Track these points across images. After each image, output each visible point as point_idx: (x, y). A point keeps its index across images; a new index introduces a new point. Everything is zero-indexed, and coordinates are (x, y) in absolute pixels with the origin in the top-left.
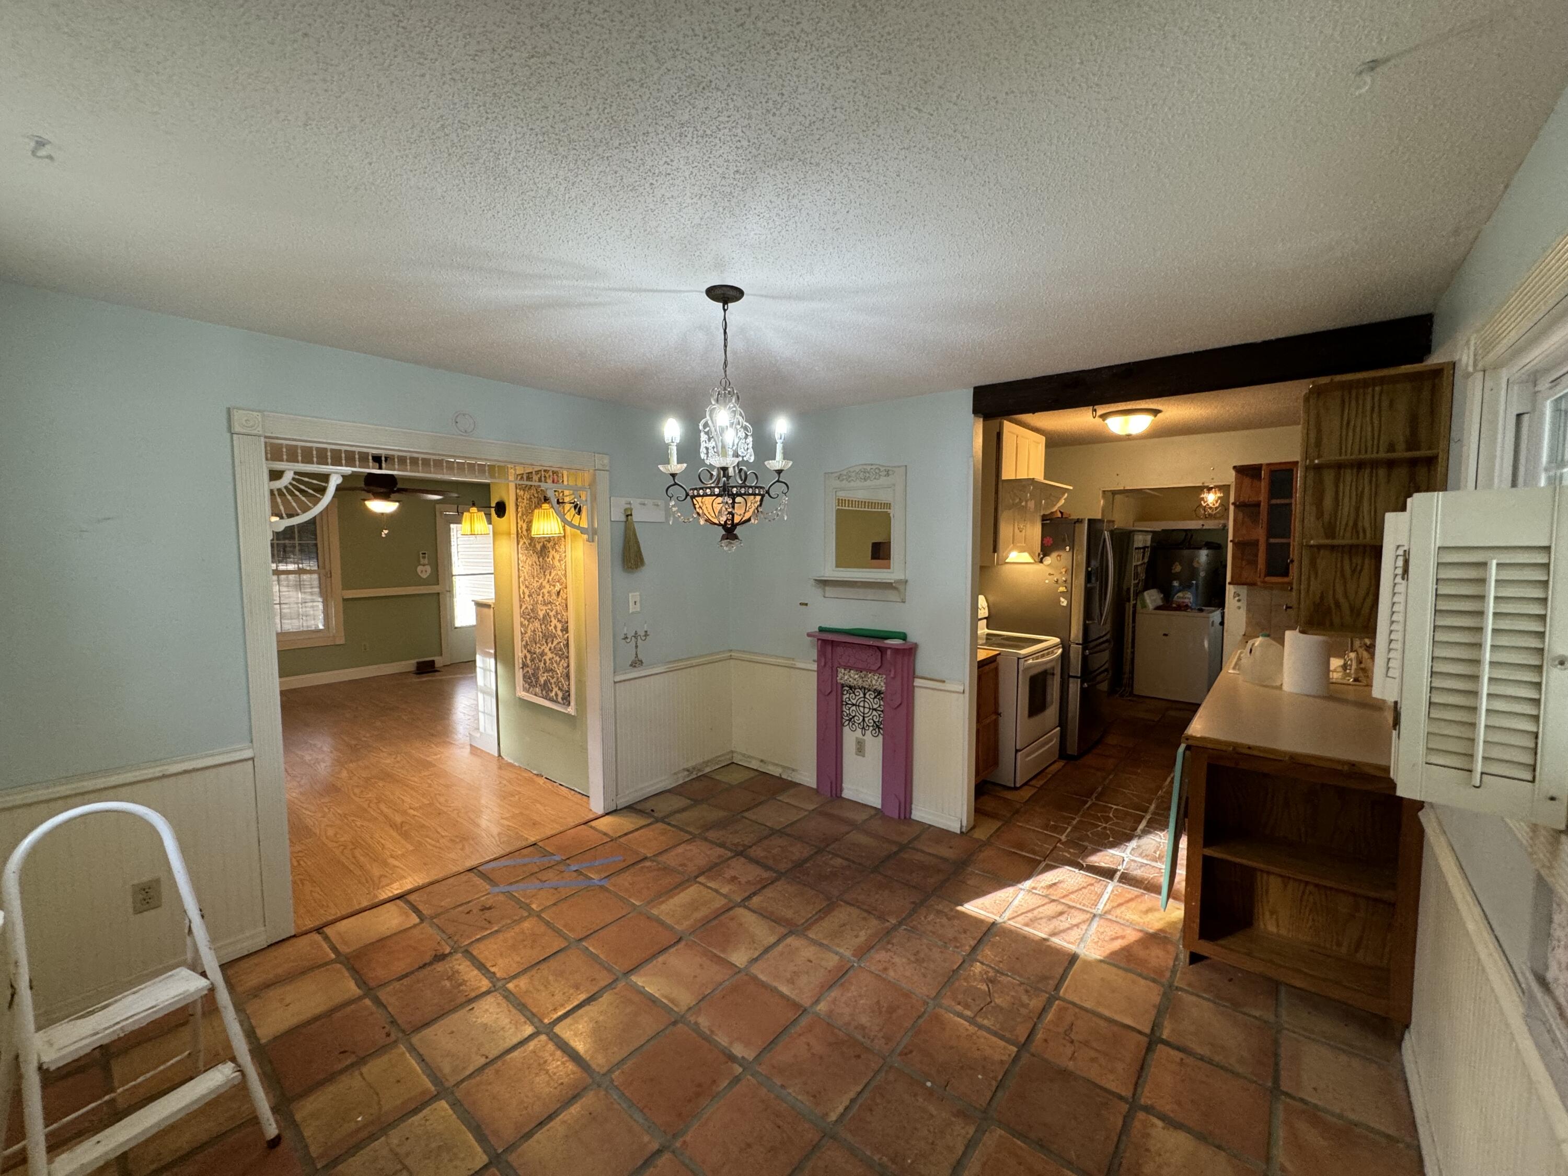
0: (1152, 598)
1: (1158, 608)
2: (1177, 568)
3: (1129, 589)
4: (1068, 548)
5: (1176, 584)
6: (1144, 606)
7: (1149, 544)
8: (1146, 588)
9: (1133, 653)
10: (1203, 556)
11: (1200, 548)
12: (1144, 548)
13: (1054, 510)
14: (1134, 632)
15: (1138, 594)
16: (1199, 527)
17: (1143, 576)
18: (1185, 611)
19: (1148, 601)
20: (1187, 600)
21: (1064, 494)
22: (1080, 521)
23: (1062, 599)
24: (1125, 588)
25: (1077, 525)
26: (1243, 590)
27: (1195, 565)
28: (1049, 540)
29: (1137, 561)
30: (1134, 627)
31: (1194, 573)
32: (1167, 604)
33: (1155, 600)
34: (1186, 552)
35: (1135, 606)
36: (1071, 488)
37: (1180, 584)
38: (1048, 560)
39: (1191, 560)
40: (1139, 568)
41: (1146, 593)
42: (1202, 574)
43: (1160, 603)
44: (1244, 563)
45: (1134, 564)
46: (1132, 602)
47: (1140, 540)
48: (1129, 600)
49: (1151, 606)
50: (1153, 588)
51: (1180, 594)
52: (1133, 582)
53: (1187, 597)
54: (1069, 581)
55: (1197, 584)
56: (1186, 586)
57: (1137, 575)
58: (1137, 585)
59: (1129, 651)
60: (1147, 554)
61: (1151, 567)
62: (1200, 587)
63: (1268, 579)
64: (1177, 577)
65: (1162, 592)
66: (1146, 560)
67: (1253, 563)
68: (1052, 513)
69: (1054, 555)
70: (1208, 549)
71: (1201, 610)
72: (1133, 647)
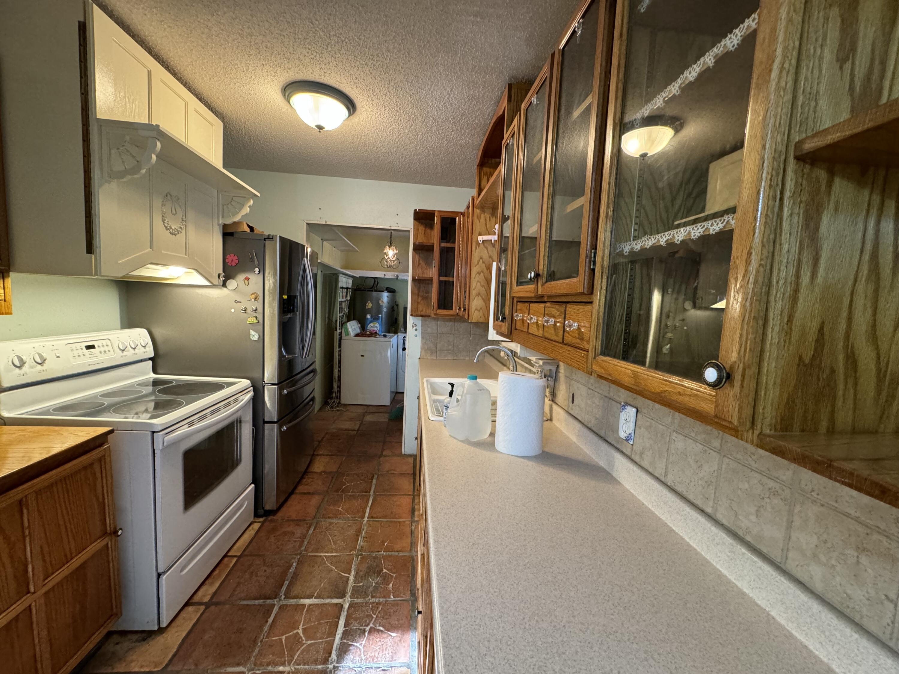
0: (353, 327)
1: (357, 335)
2: (369, 305)
3: (336, 321)
4: (257, 270)
5: (369, 316)
6: (348, 334)
7: (350, 286)
8: (349, 320)
9: (340, 371)
10: (385, 297)
11: (383, 291)
12: (347, 288)
13: (237, 219)
14: (340, 355)
15: (342, 324)
16: (382, 276)
17: (346, 311)
18: (375, 337)
19: (350, 330)
20: (376, 329)
21: (249, 200)
22: (270, 238)
23: (252, 332)
24: (334, 320)
25: (267, 243)
26: (419, 321)
27: (380, 303)
28: (233, 258)
29: (342, 298)
30: (340, 351)
31: (379, 308)
32: (363, 333)
33: (355, 329)
34: (374, 294)
35: (340, 334)
36: (258, 194)
37: (372, 317)
38: (232, 284)
39: (378, 300)
40: (344, 304)
41: (348, 324)
42: (385, 310)
43: (358, 331)
44: (420, 298)
45: (339, 300)
46: (338, 331)
47: (344, 282)
48: (336, 330)
49: (352, 333)
50: (354, 320)
51: (372, 325)
52: (338, 315)
53: (376, 326)
54: (260, 310)
55: (382, 317)
56: (375, 319)
57: (341, 309)
58: (342, 317)
59: (337, 371)
60: (349, 294)
61: (352, 304)
62: (383, 319)
63: (440, 311)
64: (369, 311)
65: (360, 323)
66: (349, 298)
67: (427, 298)
68: (235, 223)
69: (241, 277)
70: (388, 292)
71: (385, 336)
72: (340, 367)
